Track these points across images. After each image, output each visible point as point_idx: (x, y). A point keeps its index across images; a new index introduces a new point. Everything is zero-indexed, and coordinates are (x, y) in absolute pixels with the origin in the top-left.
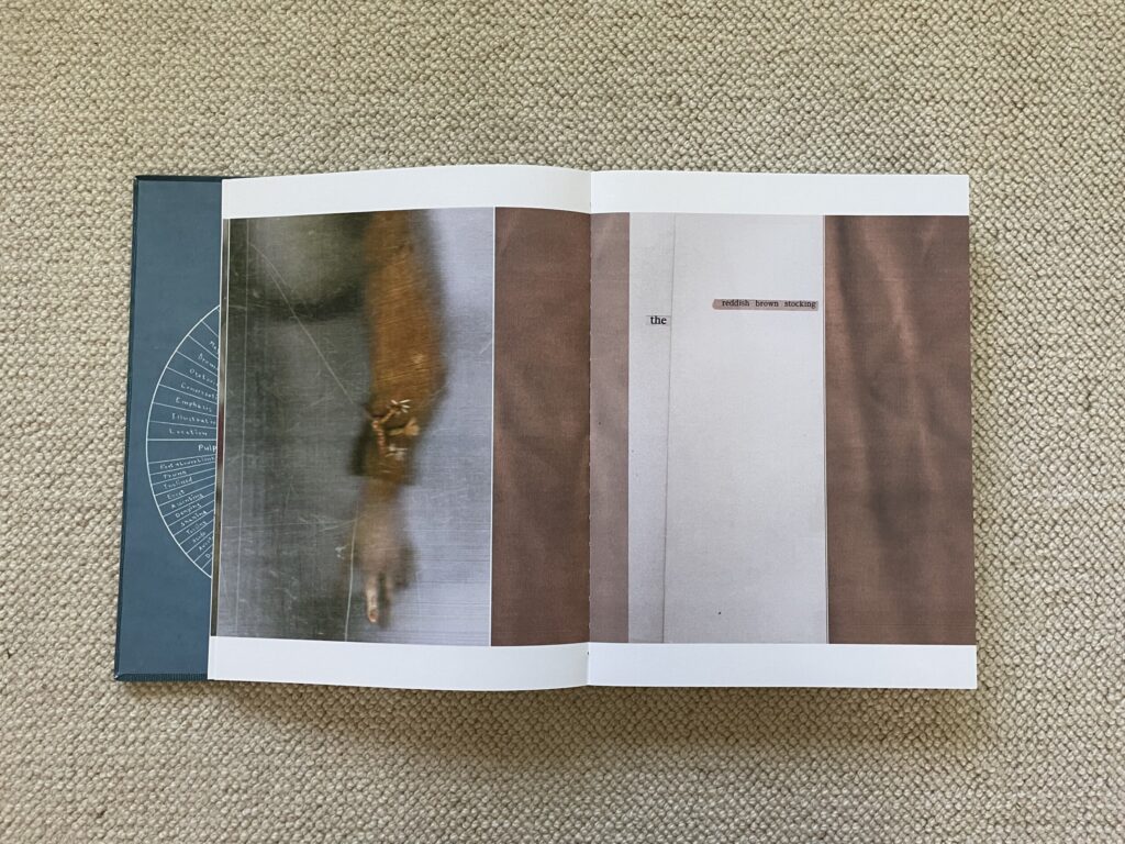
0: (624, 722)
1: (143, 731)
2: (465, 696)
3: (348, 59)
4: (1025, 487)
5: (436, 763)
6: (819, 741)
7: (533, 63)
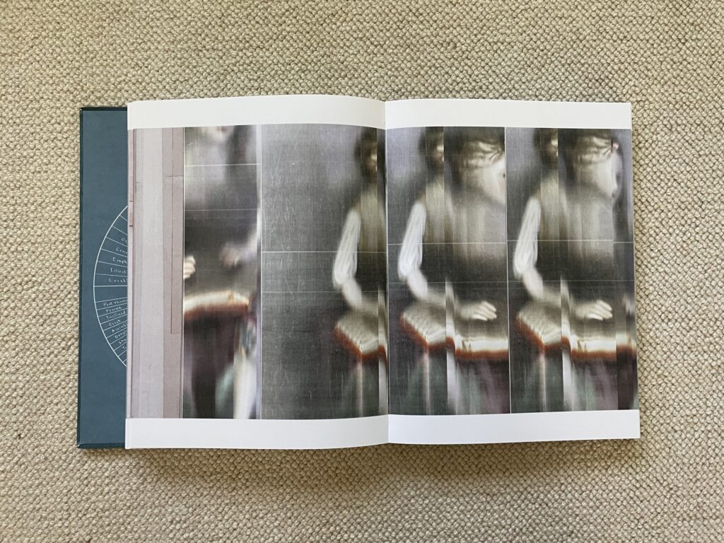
0: (435, 465)
1: (114, 485)
2: (329, 452)
3: (230, 27)
4: (696, 297)
5: (311, 497)
6: (566, 471)
7: (355, 24)
